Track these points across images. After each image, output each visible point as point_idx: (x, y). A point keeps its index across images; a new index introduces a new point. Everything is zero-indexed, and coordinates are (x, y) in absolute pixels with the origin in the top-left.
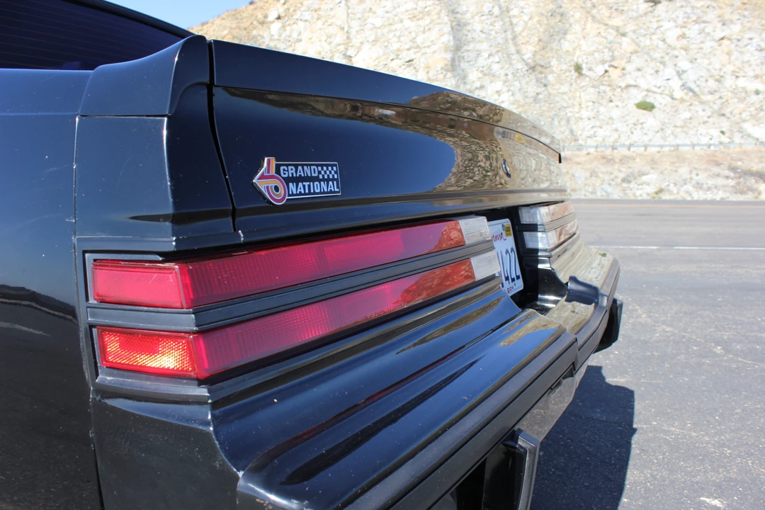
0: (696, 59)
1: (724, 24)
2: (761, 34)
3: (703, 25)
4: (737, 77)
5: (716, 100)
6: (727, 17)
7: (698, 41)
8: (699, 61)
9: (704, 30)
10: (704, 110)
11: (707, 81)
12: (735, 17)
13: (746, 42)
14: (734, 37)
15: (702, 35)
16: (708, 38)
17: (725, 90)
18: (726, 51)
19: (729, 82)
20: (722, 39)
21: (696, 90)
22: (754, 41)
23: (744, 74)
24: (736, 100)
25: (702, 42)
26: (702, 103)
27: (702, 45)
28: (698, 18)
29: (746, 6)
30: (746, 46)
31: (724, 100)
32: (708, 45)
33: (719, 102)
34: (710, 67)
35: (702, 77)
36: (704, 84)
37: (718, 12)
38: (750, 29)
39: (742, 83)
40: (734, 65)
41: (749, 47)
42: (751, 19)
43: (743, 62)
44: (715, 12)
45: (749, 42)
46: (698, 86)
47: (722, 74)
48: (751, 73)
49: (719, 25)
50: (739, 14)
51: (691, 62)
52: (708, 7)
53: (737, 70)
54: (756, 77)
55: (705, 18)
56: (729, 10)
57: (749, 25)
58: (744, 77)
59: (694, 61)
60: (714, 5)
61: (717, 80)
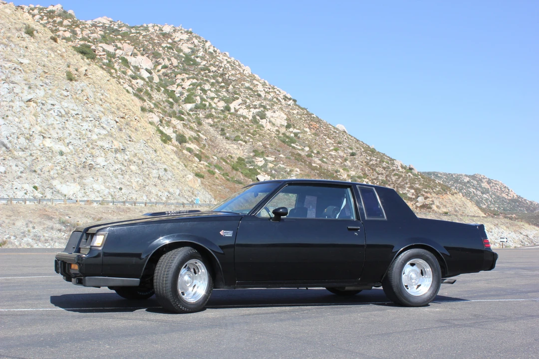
0: (7, 116)
1: (30, 88)
2: (60, 102)
3: (12, 85)
4: (44, 137)
5: (27, 156)
6: (32, 81)
7: (8, 100)
8: (9, 118)
9: (13, 90)
10: (17, 166)
11: (18, 138)
12: (39, 83)
13: (50, 107)
14: (39, 101)
15: (12, 94)
16: (17, 98)
17: (34, 148)
18: (33, 112)
19: (38, 141)
20: (30, 101)
21: (9, 145)
22: (56, 107)
23: (50, 136)
24: (44, 159)
25: (12, 101)
26: (15, 158)
27: (11, 104)
28: (7, 77)
29: (46, 75)
30: (49, 110)
31: (34, 158)
32: (17, 104)
33: (29, 159)
34: (20, 125)
35: (14, 133)
36: (16, 141)
37: (23, 75)
38: (51, 96)
39: (48, 143)
40: (41, 127)
41: (52, 112)
42: (51, 87)
43: (48, 125)
44: (22, 75)
45: (52, 107)
46: (10, 142)
47: (31, 133)
48: (55, 136)
49: (26, 88)
50: (41, 80)
51: (3, 118)
52: (15, 69)
53: (43, 131)
54: (59, 139)
55: (13, 79)
56: (33, 75)
57: (50, 92)
58: (49, 138)
59: (5, 118)
60: (20, 69)
61: (27, 138)
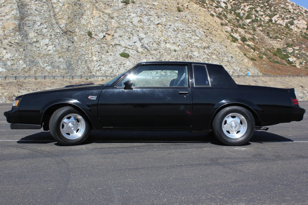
0: (147, 33)
1: (158, 17)
2: (174, 23)
3: (149, 17)
4: (166, 43)
5: (158, 53)
6: (160, 14)
7: (148, 24)
8: (149, 34)
9: (150, 19)
10: (152, 58)
11: (153, 44)
12: (163, 14)
13: (169, 26)
14: (163, 24)
15: (149, 21)
16: (152, 23)
17: (161, 49)
18: (160, 30)
19: (163, 45)
20: (158, 24)
21: (148, 48)
22: (172, 26)
23: (169, 42)
24: (166, 54)
25: (150, 25)
26: (151, 54)
27: (149, 26)
28: (147, 13)
29: (167, 10)
30: (168, 28)
31: (161, 54)
32: (152, 26)
33: (159, 54)
34: (154, 37)
35: (151, 42)
36: (152, 46)
37: (155, 11)
38: (169, 20)
39: (168, 46)
40: (164, 37)
41: (170, 29)
42: (169, 16)
43: (168, 36)
44: (154, 11)
45: (170, 27)
46: (149, 46)
47: (159, 41)
48: (172, 42)
49: (156, 17)
50: (164, 13)
51: (145, 34)
52: (151, 8)
53: (166, 40)
54: (174, 43)
55: (150, 13)
56: (160, 11)
57: (169, 19)
58: (169, 43)
59: (146, 34)
60: (153, 8)
61: (157, 44)
